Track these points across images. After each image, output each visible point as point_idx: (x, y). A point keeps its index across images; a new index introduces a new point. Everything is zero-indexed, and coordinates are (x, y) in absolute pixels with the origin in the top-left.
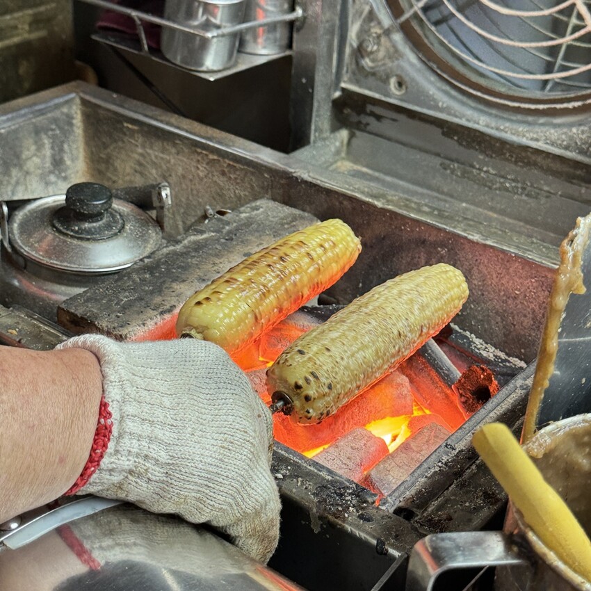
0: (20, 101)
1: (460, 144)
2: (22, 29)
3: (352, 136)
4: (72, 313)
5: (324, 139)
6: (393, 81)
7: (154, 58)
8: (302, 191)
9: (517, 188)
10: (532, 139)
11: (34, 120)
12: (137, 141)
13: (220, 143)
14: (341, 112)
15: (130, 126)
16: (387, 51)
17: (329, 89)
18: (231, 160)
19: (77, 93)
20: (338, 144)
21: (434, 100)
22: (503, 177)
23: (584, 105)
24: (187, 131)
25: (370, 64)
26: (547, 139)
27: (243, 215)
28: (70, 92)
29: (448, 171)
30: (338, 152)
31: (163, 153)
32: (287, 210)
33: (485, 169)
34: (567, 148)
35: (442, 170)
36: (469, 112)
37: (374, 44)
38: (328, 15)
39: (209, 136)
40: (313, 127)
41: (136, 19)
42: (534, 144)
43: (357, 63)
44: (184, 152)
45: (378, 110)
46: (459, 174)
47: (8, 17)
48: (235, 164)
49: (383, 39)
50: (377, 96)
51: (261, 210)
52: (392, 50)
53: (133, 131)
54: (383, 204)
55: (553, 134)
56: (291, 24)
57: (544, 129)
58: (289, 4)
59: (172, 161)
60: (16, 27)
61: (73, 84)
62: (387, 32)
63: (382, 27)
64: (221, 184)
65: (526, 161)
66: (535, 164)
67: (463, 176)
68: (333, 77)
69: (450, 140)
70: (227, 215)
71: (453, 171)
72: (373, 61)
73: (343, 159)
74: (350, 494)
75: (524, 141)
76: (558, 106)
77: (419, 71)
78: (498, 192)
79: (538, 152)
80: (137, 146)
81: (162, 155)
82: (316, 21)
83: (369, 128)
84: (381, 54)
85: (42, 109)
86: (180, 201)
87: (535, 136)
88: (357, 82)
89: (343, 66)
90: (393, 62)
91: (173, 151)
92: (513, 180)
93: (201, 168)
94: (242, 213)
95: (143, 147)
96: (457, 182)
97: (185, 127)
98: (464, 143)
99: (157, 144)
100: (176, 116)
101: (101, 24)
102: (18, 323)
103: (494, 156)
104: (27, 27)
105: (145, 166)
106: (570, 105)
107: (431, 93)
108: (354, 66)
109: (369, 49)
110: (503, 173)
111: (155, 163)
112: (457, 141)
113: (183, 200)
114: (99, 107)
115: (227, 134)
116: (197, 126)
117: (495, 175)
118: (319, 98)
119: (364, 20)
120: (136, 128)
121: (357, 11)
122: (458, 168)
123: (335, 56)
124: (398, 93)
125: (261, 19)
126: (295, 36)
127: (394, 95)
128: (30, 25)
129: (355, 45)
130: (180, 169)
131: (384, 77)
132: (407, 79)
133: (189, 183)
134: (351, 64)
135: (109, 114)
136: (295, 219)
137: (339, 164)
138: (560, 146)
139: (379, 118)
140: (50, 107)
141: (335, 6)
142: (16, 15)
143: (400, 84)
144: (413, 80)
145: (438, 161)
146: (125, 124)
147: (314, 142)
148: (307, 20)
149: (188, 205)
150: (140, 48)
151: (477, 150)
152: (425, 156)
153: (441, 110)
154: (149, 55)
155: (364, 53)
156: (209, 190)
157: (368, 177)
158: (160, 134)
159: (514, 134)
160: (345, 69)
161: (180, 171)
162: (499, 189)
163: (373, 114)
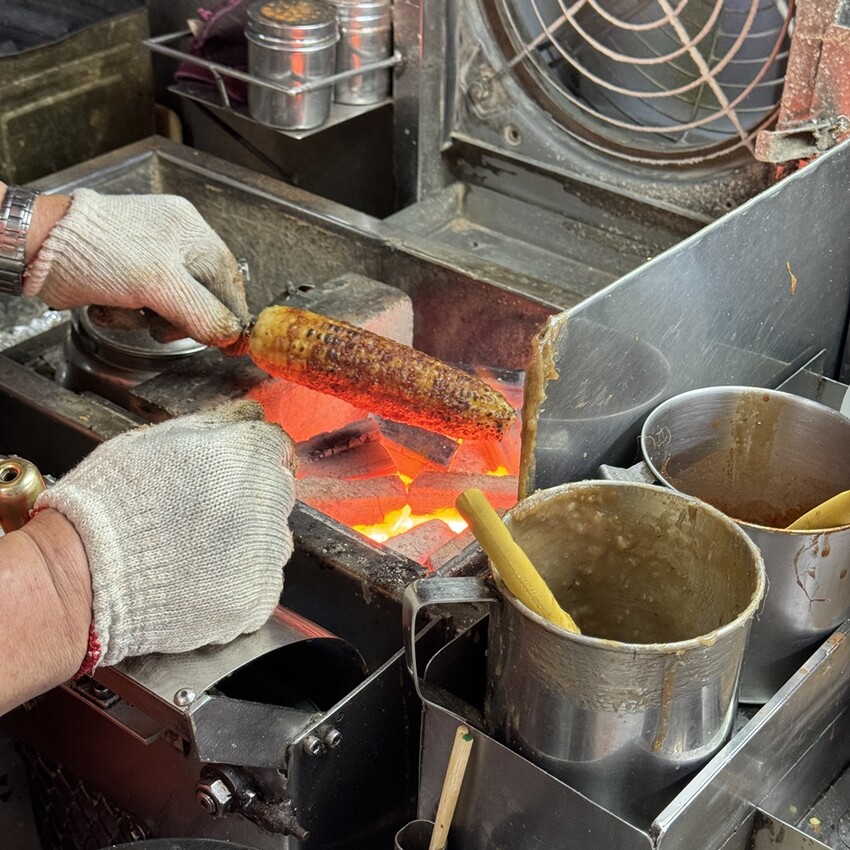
0: (92, 162)
1: (584, 201)
2: (93, 74)
3: (468, 191)
4: (143, 400)
5: (434, 196)
6: (507, 131)
7: (237, 114)
8: (396, 261)
9: (645, 250)
10: (655, 197)
11: (106, 185)
12: (220, 205)
13: (309, 208)
14: (455, 164)
15: (213, 188)
16: (500, 96)
17: (438, 140)
18: (320, 226)
19: (154, 151)
20: (451, 200)
21: (552, 153)
22: (628, 238)
23: (704, 161)
24: (274, 195)
25: (482, 111)
26: (670, 197)
27: (326, 292)
28: (147, 150)
29: (572, 232)
30: (452, 210)
31: (249, 218)
32: (375, 285)
33: (611, 229)
34: (690, 207)
35: (565, 230)
36: (589, 167)
37: (485, 90)
38: (431, 59)
39: (297, 200)
40: (419, 183)
41: (215, 73)
42: (656, 203)
43: (468, 110)
44: (271, 218)
45: (495, 163)
46: (584, 234)
47: (76, 62)
48: (326, 232)
49: (496, 85)
50: (490, 147)
51: (346, 285)
52: (504, 96)
53: (216, 194)
54: (479, 276)
55: (677, 191)
56: (390, 70)
57: (668, 186)
58: (387, 46)
59: (259, 227)
60: (85, 73)
61: (150, 140)
62: (499, 77)
63: (493, 71)
64: (312, 253)
65: (652, 220)
66: (662, 224)
67: (587, 237)
68: (442, 126)
69: (571, 196)
70: (310, 292)
71: (577, 231)
72: (485, 107)
73: (459, 216)
74: (400, 568)
75: (647, 199)
76: (679, 162)
77: (534, 119)
78: (624, 255)
79: (662, 211)
80: (220, 210)
81: (247, 220)
82: (417, 67)
83: (486, 182)
84: (493, 101)
85: (116, 172)
86: (270, 271)
87: (658, 194)
88: (469, 131)
89: (452, 113)
90: (506, 109)
91: (260, 216)
92: (640, 242)
93: (290, 236)
94: (324, 289)
95: (228, 211)
96: (581, 243)
97: (272, 190)
98: (588, 200)
99: (242, 208)
100: (263, 176)
101: (180, 74)
102: (89, 410)
103: (619, 214)
104: (98, 72)
105: (231, 233)
106: (691, 161)
107: (548, 144)
108: (464, 114)
109: (479, 95)
110: (629, 233)
111: (240, 230)
112: (580, 198)
113: (273, 270)
114: (178, 166)
115: (318, 197)
116: (285, 188)
117: (622, 235)
118: (426, 151)
119: (474, 63)
120: (219, 190)
121: (464, 52)
122: (583, 228)
123: (442, 103)
124: (513, 144)
125: (358, 68)
126: (396, 82)
127: (509, 147)
128: (103, 69)
129: (465, 90)
130: (268, 235)
131: (497, 126)
132: (521, 128)
133: (277, 252)
134: (461, 111)
135: (191, 176)
136: (381, 294)
137: (454, 222)
138: (683, 205)
139: (496, 171)
140: (124, 168)
141: (439, 49)
142: (86, 59)
143: (515, 134)
144: (528, 129)
145: (560, 220)
146: (208, 187)
147: (422, 200)
148: (408, 65)
149: (278, 275)
150: (221, 102)
151: (601, 207)
152: (547, 213)
153: (560, 164)
154: (231, 110)
155: (475, 100)
156: (299, 259)
157: (486, 238)
158: (245, 198)
159: (636, 191)
160: (455, 116)
161: (268, 238)
162: (626, 252)
163: (489, 167)
